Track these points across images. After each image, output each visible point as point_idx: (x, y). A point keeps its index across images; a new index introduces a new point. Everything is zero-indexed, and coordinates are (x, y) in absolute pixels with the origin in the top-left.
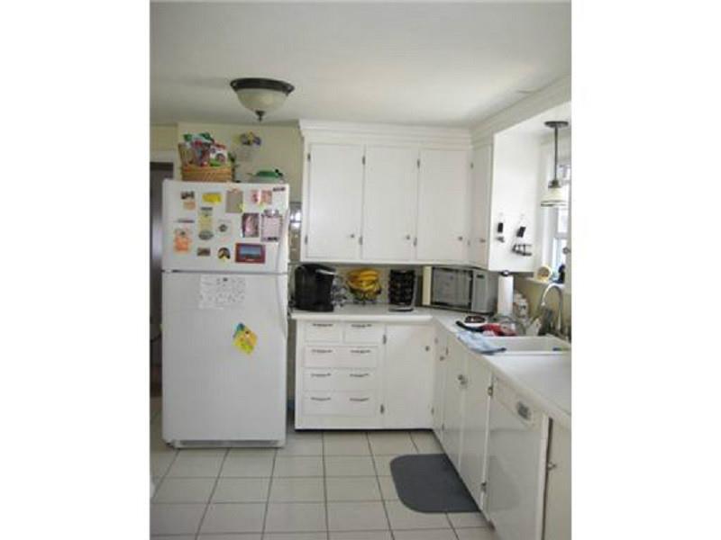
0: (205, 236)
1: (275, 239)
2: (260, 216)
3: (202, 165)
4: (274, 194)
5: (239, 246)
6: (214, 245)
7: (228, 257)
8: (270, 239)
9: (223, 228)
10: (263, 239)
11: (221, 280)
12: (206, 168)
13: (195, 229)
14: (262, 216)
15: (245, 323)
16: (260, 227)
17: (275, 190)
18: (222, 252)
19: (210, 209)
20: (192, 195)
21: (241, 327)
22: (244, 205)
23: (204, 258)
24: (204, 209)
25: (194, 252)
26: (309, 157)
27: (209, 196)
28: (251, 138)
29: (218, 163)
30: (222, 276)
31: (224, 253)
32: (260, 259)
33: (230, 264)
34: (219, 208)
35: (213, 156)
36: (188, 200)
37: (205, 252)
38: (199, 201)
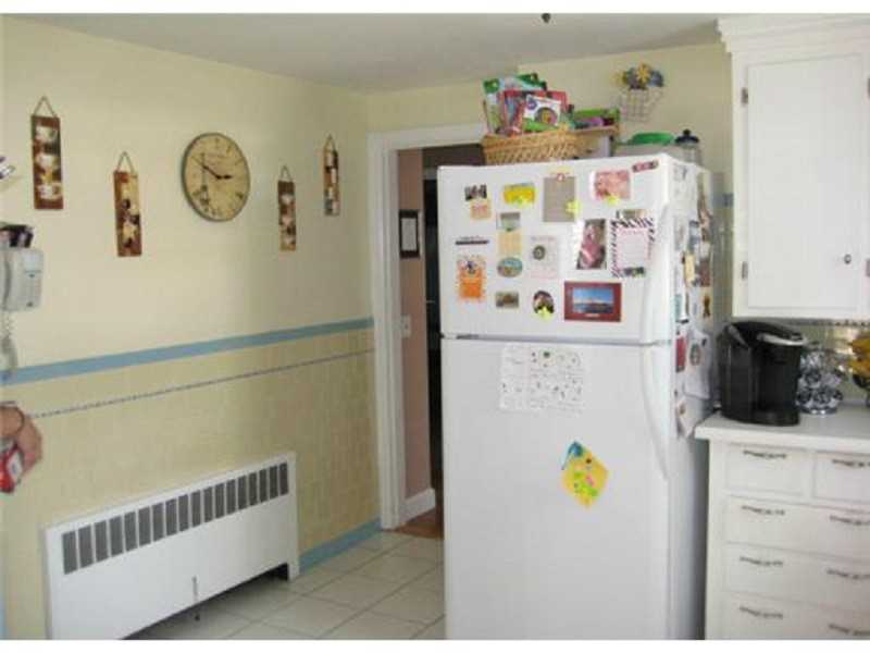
0: (508, 269)
1: (641, 271)
2: (608, 226)
3: (510, 133)
4: (633, 176)
5: (569, 286)
6: (524, 286)
7: (551, 309)
8: (629, 272)
9: (539, 253)
10: (616, 273)
11: (539, 356)
12: (517, 138)
13: (490, 256)
14: (614, 223)
15: (583, 444)
16: (609, 248)
17: (635, 169)
18: (538, 301)
19: (516, 216)
20: (483, 192)
21: (577, 449)
22: (576, 204)
23: (507, 311)
24: (504, 216)
25: (490, 298)
26: (745, 96)
27: (514, 191)
28: (643, 76)
29: (537, 126)
30: (540, 348)
31: (544, 301)
32: (611, 313)
33: (554, 323)
34: (531, 212)
35: (529, 114)
36: (478, 201)
37: (508, 300)
38: (497, 203)
